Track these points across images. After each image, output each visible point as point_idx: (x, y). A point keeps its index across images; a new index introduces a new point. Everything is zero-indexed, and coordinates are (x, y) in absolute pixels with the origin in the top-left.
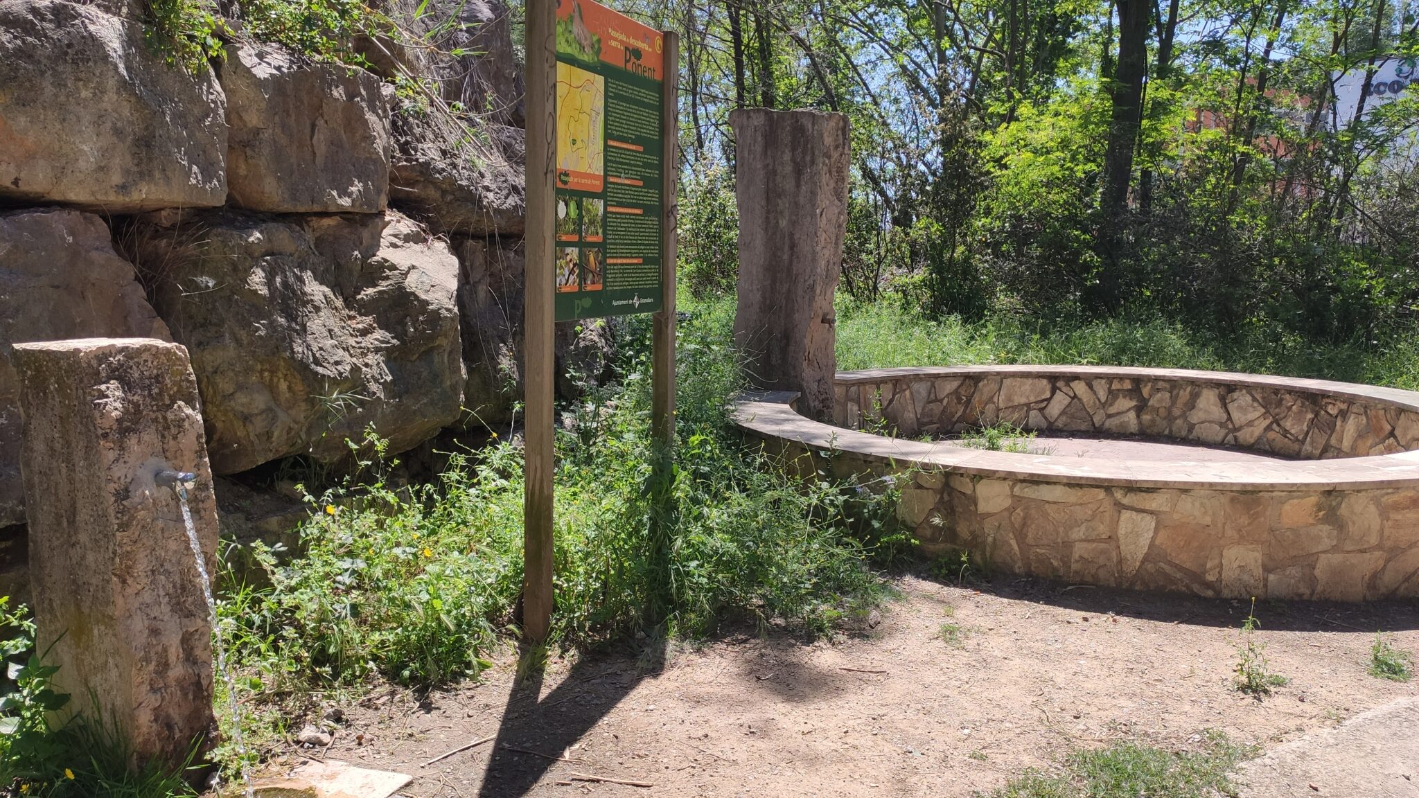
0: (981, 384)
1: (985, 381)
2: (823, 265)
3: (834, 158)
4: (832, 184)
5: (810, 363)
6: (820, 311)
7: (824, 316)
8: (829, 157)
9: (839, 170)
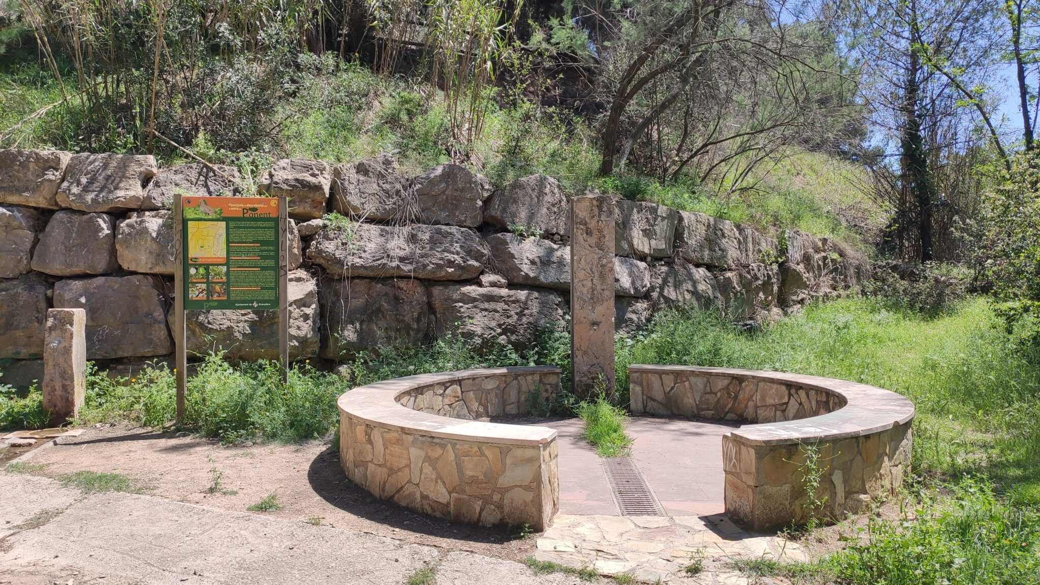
0: (743, 384)
1: (747, 383)
2: (585, 290)
3: (593, 224)
4: (593, 240)
5: (585, 353)
6: (585, 320)
7: (594, 323)
8: (586, 224)
9: (600, 231)
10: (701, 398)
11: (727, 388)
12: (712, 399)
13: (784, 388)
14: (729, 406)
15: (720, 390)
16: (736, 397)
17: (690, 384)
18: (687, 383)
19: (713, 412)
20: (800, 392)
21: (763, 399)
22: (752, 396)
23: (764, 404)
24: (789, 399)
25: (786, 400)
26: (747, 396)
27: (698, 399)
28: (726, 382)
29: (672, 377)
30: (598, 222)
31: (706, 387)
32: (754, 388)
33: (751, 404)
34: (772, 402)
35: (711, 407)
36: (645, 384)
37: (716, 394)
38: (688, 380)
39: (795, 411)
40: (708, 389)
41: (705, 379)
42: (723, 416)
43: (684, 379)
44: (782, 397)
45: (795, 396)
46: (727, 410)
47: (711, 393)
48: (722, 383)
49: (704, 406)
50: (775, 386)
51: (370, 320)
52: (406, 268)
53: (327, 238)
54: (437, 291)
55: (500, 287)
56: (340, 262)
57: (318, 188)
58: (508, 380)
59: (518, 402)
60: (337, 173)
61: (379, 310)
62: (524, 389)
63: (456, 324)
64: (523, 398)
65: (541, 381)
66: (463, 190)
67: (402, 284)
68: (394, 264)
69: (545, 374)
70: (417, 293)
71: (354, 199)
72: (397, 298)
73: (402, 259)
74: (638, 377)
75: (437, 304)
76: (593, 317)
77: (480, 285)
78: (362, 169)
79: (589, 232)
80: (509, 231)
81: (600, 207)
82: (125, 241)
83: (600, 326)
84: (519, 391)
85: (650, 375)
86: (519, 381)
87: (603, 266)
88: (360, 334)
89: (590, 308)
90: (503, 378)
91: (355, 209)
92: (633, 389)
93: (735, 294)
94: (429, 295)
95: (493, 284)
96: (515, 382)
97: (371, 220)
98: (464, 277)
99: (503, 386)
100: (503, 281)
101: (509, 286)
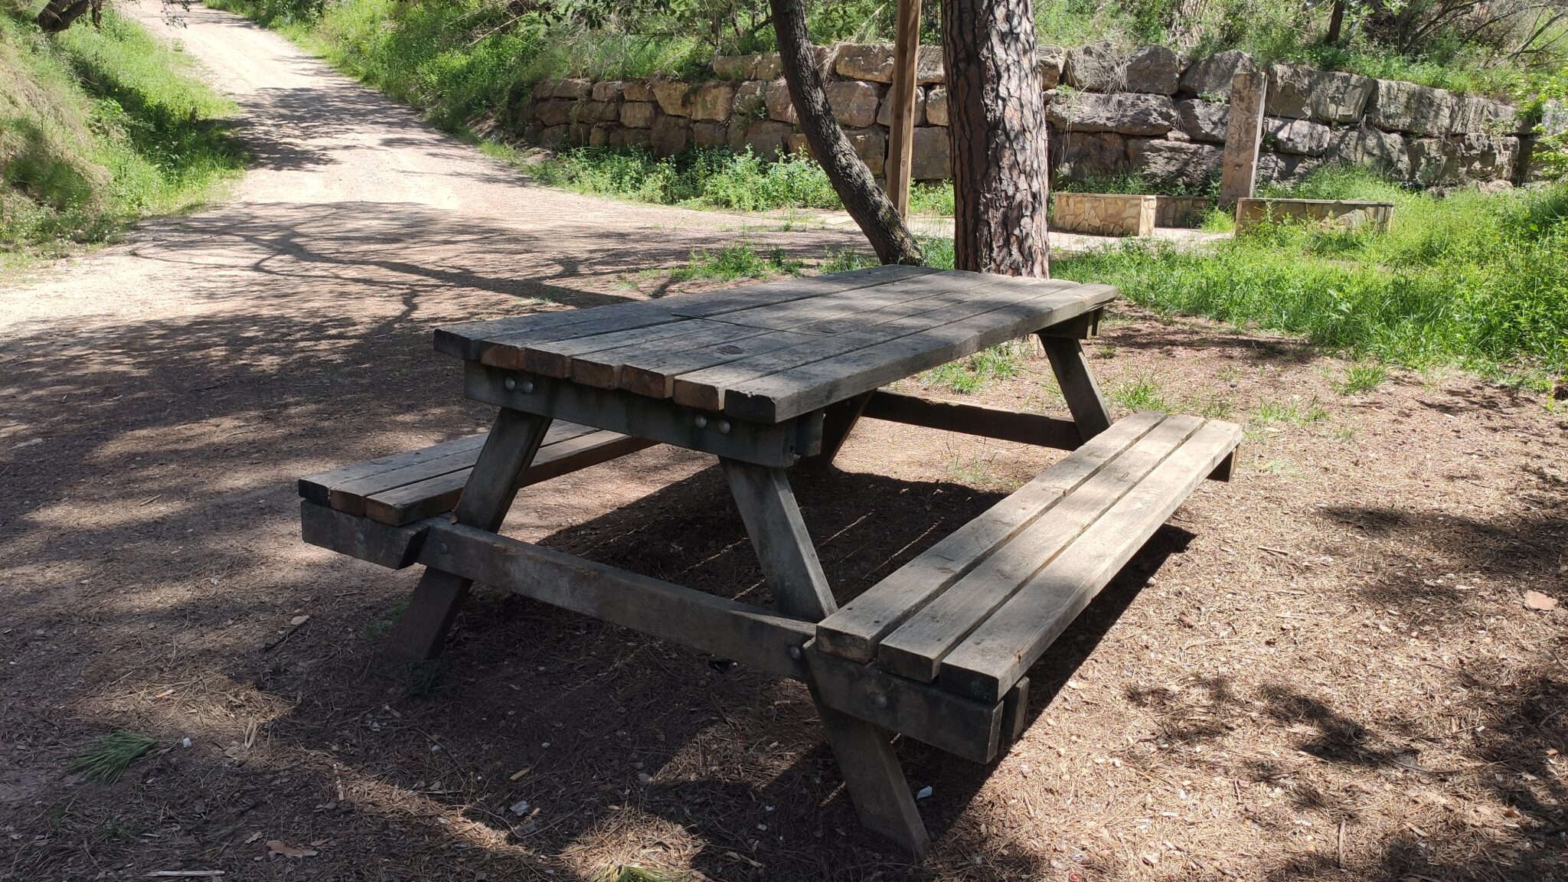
2: (1233, 141)
3: (1245, 93)
4: (1244, 105)
5: (1229, 187)
6: (1231, 163)
7: (1240, 166)
8: (1240, 93)
9: (1250, 98)
30: (1249, 91)
51: (1081, 161)
52: (1110, 124)
53: (1058, 103)
54: (1132, 143)
55: (1184, 141)
56: (1064, 120)
57: (1055, 67)
58: (1169, 202)
59: (1175, 218)
60: (1069, 55)
61: (1088, 154)
62: (1180, 209)
63: (1144, 167)
64: (1178, 216)
65: (1193, 205)
66: (1163, 65)
67: (1106, 137)
68: (1102, 122)
69: (1197, 200)
70: (1117, 144)
71: (1079, 74)
72: (1101, 147)
73: (1108, 119)
75: (1131, 152)
76: (1238, 161)
77: (1167, 139)
78: (1088, 51)
79: (1241, 99)
80: (1197, 98)
82: (933, 104)
83: (1243, 168)
84: (1176, 211)
86: (1176, 204)
87: (1249, 124)
88: (1073, 170)
89: (1236, 154)
90: (1165, 201)
91: (1080, 81)
93: (1429, 161)
94: (1126, 146)
95: (1177, 139)
96: (1174, 204)
97: (1090, 90)
98: (1155, 133)
99: (1164, 205)
100: (1186, 137)
101: (1192, 141)
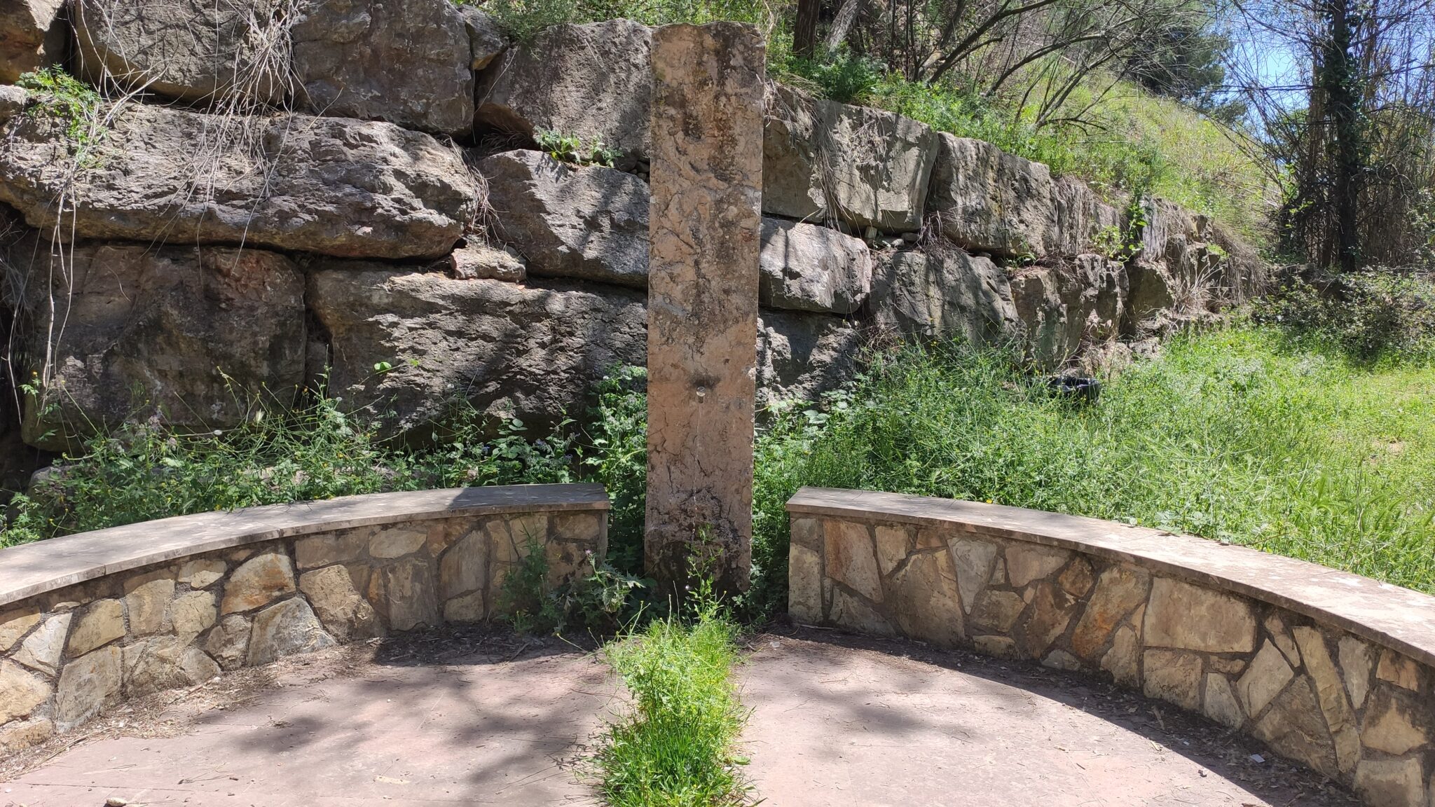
0: (1105, 576)
1: (1115, 574)
2: (677, 292)
3: (702, 105)
4: (701, 152)
5: (676, 459)
6: (675, 373)
7: (703, 382)
8: (683, 103)
9: (723, 125)
10: (979, 596)
11: (1053, 579)
12: (1010, 606)
13: (1240, 609)
14: (1058, 630)
15: (1034, 583)
16: (1079, 609)
17: (950, 558)
18: (941, 555)
19: (1009, 640)
20: (1302, 633)
21: (1166, 627)
22: (1128, 614)
23: (1167, 642)
24: (1258, 645)
25: (1245, 644)
26: (1113, 610)
27: (969, 599)
28: (1052, 563)
29: (901, 534)
30: (717, 97)
31: (993, 569)
32: (1139, 592)
33: (1124, 636)
34: (1195, 641)
35: (1006, 626)
36: (829, 548)
37: (1020, 591)
38: (945, 546)
39: (1277, 687)
40: (999, 575)
41: (992, 549)
42: (1037, 653)
43: (935, 542)
44: (1234, 634)
45: (1282, 641)
46: (1050, 639)
47: (1007, 586)
48: (1040, 565)
49: (985, 622)
50: (1209, 598)
51: (131, 350)
53: (30, 134)
54: (328, 283)
55: (508, 278)
56: (47, 196)
58: (456, 530)
59: (486, 588)
61: (156, 326)
62: (502, 554)
63: (377, 366)
64: (498, 578)
65: (551, 532)
66: (418, 36)
67: (230, 262)
68: (197, 207)
69: (565, 515)
70: (272, 286)
71: (117, 40)
72: (211, 298)
73: (224, 197)
74: (811, 531)
75: (329, 315)
76: (699, 364)
77: (451, 272)
79: (691, 128)
80: (536, 147)
81: (723, 56)
83: (719, 388)
84: (488, 561)
85: (843, 526)
86: (487, 534)
87: (728, 225)
89: (691, 340)
90: (440, 527)
91: (116, 64)
92: (797, 559)
93: (1048, 315)
94: (310, 294)
95: (486, 273)
96: (477, 536)
97: (158, 96)
98: (407, 250)
99: (438, 547)
100: (512, 263)
101: (532, 277)
